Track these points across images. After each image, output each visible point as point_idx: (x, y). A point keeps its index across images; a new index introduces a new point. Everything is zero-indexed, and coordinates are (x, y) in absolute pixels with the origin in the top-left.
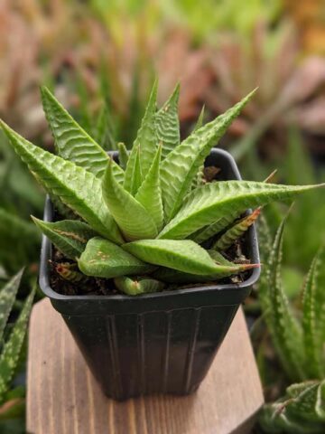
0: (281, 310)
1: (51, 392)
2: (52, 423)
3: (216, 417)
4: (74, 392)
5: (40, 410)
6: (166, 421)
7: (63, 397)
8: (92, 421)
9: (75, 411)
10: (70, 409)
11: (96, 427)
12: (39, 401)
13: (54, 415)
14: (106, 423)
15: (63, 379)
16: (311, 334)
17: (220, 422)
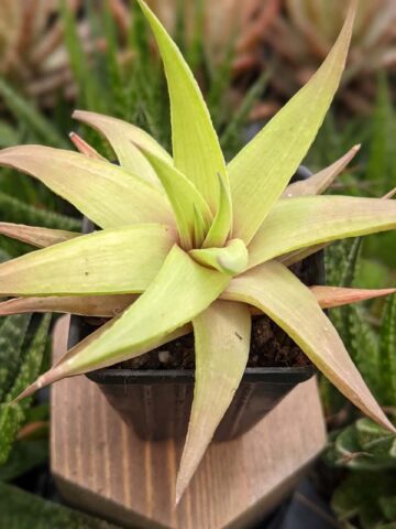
0: (353, 331)
1: (79, 426)
2: (80, 463)
3: (270, 460)
4: (105, 426)
5: (66, 447)
6: (211, 462)
7: (92, 432)
8: (126, 462)
9: (106, 449)
10: (100, 447)
11: (130, 469)
12: (65, 436)
13: (82, 453)
14: (142, 465)
15: (93, 410)
16: (389, 360)
17: (274, 467)
